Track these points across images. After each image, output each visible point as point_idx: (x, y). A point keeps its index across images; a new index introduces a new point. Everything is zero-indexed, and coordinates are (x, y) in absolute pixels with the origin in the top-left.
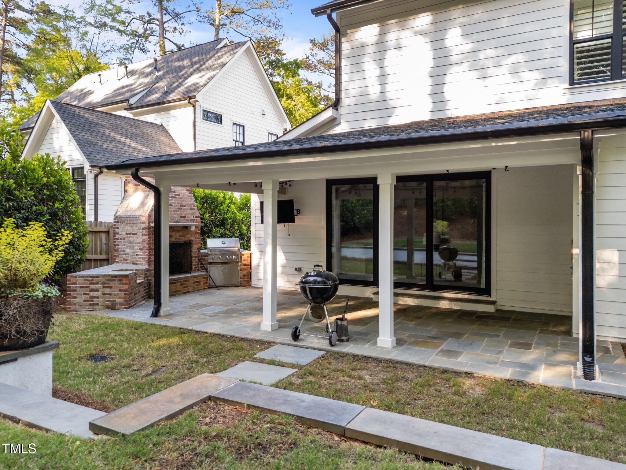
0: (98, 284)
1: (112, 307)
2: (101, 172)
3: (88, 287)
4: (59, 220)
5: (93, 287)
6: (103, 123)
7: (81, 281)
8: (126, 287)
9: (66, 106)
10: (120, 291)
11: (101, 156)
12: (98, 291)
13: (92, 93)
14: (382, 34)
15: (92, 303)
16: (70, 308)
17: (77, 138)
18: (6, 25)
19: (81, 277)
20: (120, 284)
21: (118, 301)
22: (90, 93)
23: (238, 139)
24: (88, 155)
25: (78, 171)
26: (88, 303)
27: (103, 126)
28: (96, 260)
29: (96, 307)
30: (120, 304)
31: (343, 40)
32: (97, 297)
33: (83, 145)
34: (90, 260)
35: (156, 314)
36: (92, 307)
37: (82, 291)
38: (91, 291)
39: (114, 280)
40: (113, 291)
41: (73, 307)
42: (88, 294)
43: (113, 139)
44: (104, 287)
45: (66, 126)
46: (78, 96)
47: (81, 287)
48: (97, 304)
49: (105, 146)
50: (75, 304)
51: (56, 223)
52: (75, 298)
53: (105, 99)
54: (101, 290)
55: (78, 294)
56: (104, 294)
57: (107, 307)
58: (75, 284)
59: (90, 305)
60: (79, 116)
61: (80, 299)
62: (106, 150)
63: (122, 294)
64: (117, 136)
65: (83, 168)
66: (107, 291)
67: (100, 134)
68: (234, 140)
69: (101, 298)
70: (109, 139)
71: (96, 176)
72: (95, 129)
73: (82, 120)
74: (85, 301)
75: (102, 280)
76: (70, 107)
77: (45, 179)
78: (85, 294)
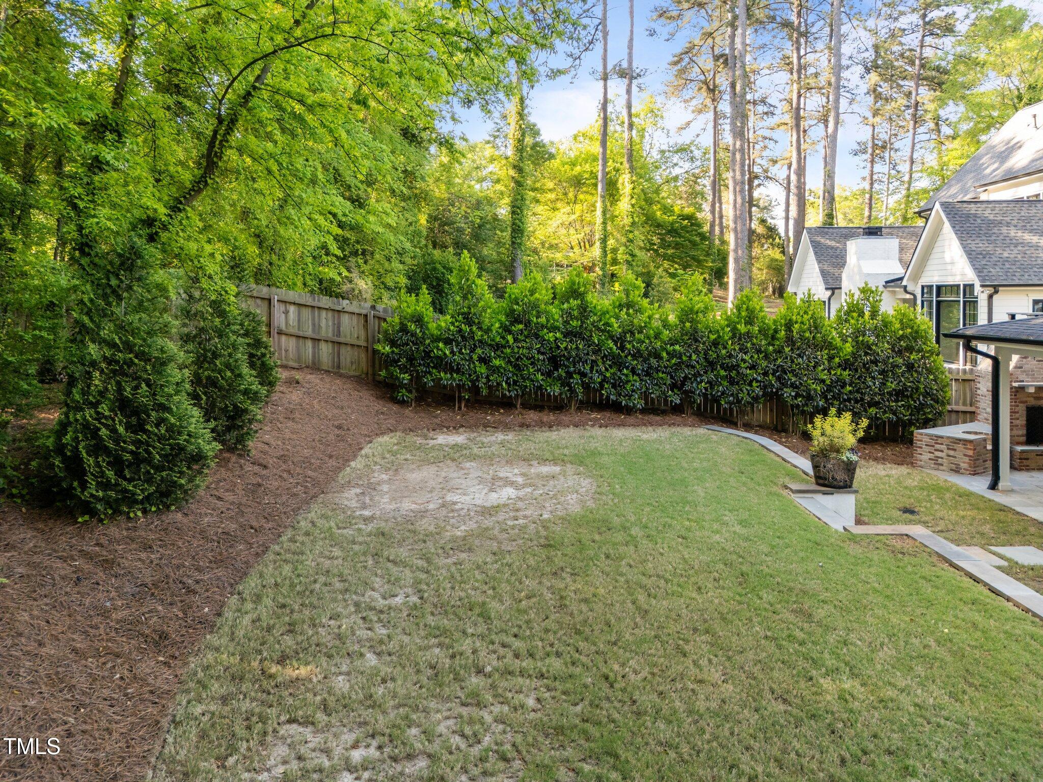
0: (942, 444)
1: (957, 470)
2: (996, 292)
3: (933, 446)
4: (916, 371)
5: (938, 446)
6: (1008, 219)
7: (926, 439)
8: (971, 453)
9: (960, 205)
10: (965, 455)
11: (998, 270)
12: (942, 451)
13: (1020, 147)
15: (937, 463)
16: (916, 463)
17: (967, 249)
18: (924, 36)
19: (926, 435)
20: (965, 448)
21: (963, 465)
22: (1018, 146)
24: (979, 271)
25: (969, 288)
26: (933, 462)
27: (1008, 224)
28: (965, 412)
29: (941, 468)
30: (965, 469)
32: (942, 458)
33: (972, 256)
34: (957, 412)
35: (993, 486)
36: (936, 466)
37: (928, 449)
38: (936, 450)
39: (958, 444)
40: (959, 454)
41: (919, 463)
42: (933, 453)
43: (1021, 241)
44: (948, 449)
45: (956, 234)
46: (1002, 152)
47: (926, 445)
48: (942, 465)
49: (1006, 255)
50: (921, 461)
51: (912, 375)
52: (921, 454)
53: (1033, 161)
54: (946, 451)
55: (924, 451)
56: (949, 456)
57: (951, 470)
58: (921, 441)
60: (975, 216)
61: (926, 457)
62: (1007, 260)
63: (967, 459)
64: (1027, 237)
65: (973, 285)
66: (952, 453)
67: (1001, 237)
69: (946, 459)
70: (1014, 241)
71: (990, 297)
72: (995, 230)
73: (979, 221)
74: (930, 459)
75: (946, 442)
76: (965, 205)
77: (901, 332)
78: (930, 452)
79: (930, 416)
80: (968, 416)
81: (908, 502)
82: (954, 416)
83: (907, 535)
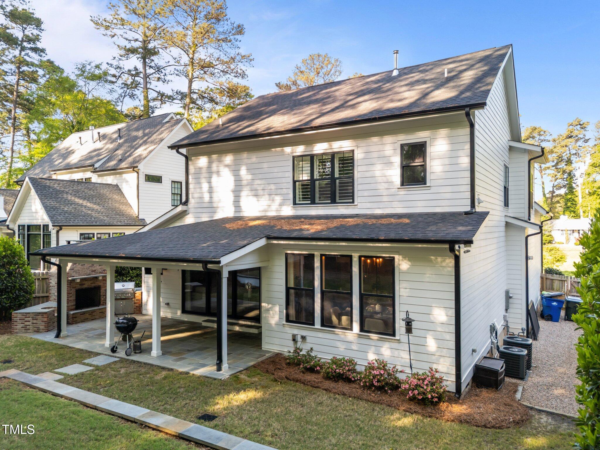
0: (29, 317)
1: (38, 331)
2: (61, 229)
3: (24, 319)
4: (14, 276)
5: (27, 319)
6: (67, 190)
7: (20, 316)
8: (45, 319)
9: (40, 180)
10: (42, 321)
11: (62, 217)
12: (29, 321)
13: (73, 153)
14: (210, 162)
15: (26, 329)
16: (13, 331)
17: (45, 205)
18: (19, 79)
19: (20, 313)
20: (42, 317)
21: (41, 327)
22: (72, 152)
23: (176, 193)
24: (51, 217)
25: (46, 227)
26: (24, 329)
27: (67, 193)
28: (43, 297)
29: (29, 331)
30: (42, 329)
31: (190, 163)
32: (29, 325)
33: (48, 209)
35: (58, 336)
36: (26, 331)
37: (20, 322)
38: (26, 321)
39: (39, 315)
40: (39, 322)
41: (15, 331)
42: (24, 323)
43: (73, 202)
44: (33, 319)
45: (38, 196)
46: (64, 154)
47: (20, 319)
48: (29, 329)
49: (66, 209)
50: (16, 329)
51: (11, 279)
52: (16, 325)
53: (80, 161)
54: (31, 321)
55: (18, 323)
56: (33, 323)
57: (35, 331)
58: (16, 317)
59: (25, 329)
60: (49, 187)
61: (20, 326)
62: (66, 212)
63: (43, 324)
64: (77, 200)
65: (48, 225)
66: (35, 321)
67: (63, 200)
68: (172, 194)
69: (31, 325)
70: (70, 202)
71: (58, 232)
72: (60, 196)
73: (51, 190)
74: (22, 327)
75: (32, 315)
76: (43, 181)
77: (4, 253)
78: (22, 323)
79: (22, 302)
80: (45, 298)
81: (6, 357)
82: (37, 300)
83: (4, 377)
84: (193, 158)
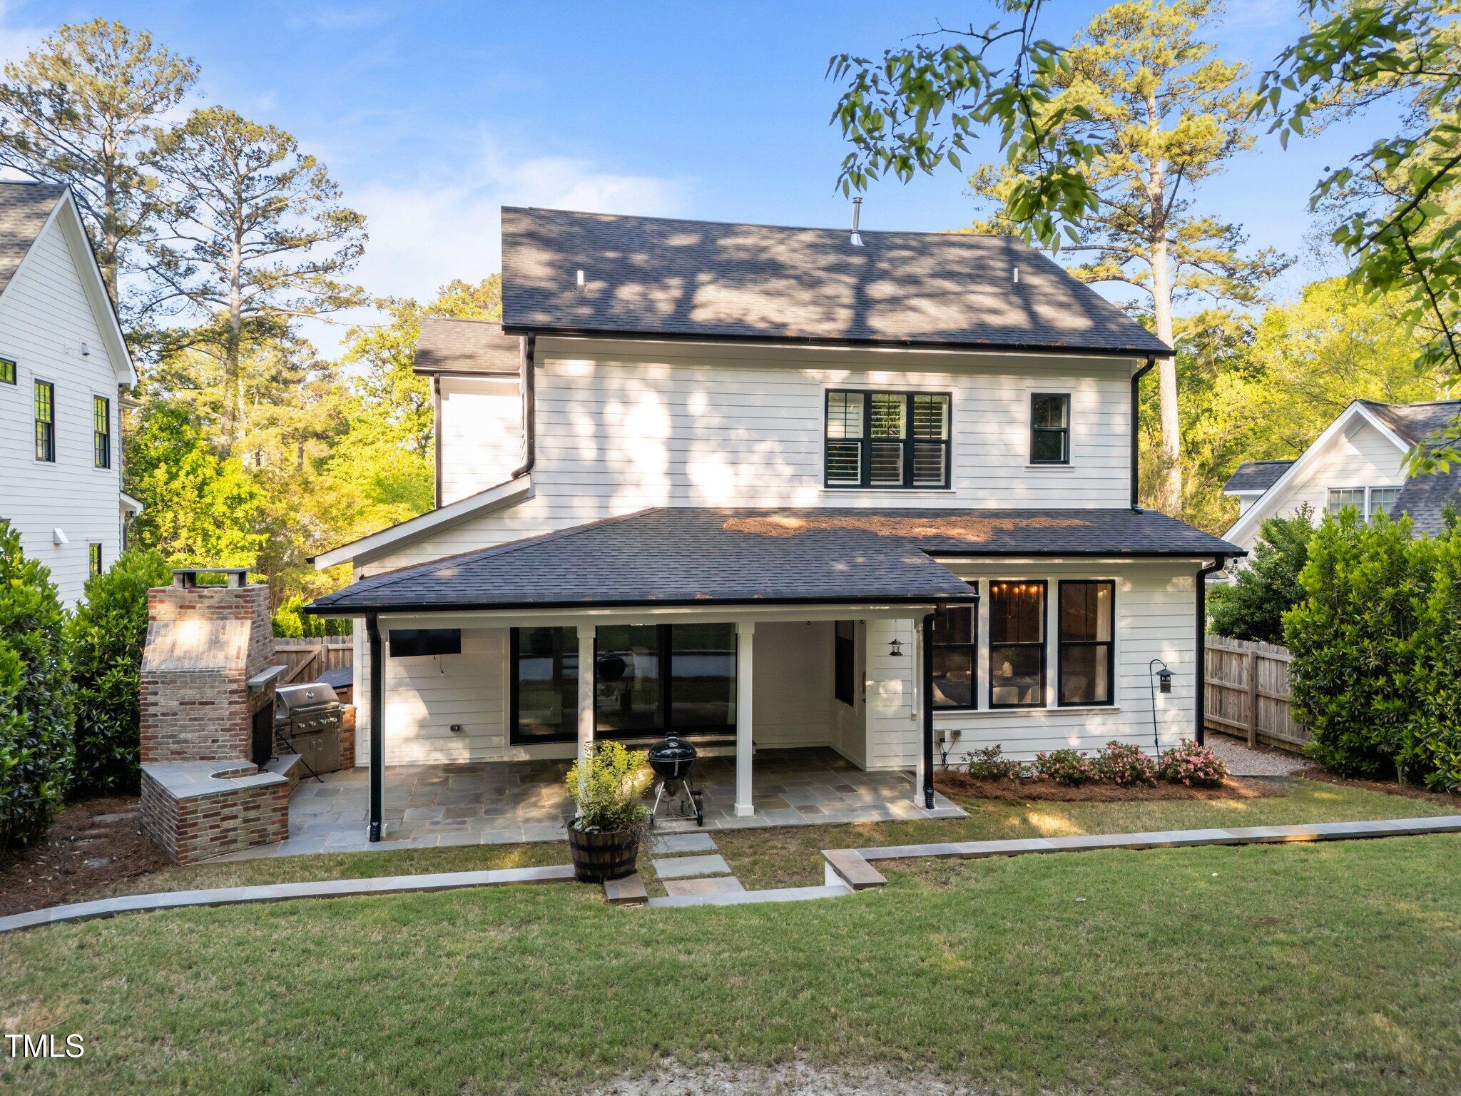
0: (235, 805)
1: (261, 841)
3: (218, 814)
5: (227, 811)
7: (205, 805)
10: (274, 810)
12: (235, 817)
15: (225, 842)
16: (186, 857)
20: (275, 799)
21: (271, 828)
26: (218, 842)
29: (233, 847)
30: (274, 834)
31: (537, 371)
32: (235, 829)
36: (225, 848)
37: (210, 822)
38: (223, 819)
39: (264, 794)
40: (262, 813)
41: (191, 854)
42: (218, 826)
44: (246, 809)
47: (205, 817)
48: (235, 841)
50: (195, 849)
52: (195, 837)
54: (241, 815)
55: (200, 830)
56: (246, 821)
57: (251, 844)
58: (195, 812)
59: (222, 844)
61: (205, 837)
66: (252, 814)
69: (242, 828)
74: (212, 840)
75: (242, 798)
78: (212, 827)
84: (546, 361)
